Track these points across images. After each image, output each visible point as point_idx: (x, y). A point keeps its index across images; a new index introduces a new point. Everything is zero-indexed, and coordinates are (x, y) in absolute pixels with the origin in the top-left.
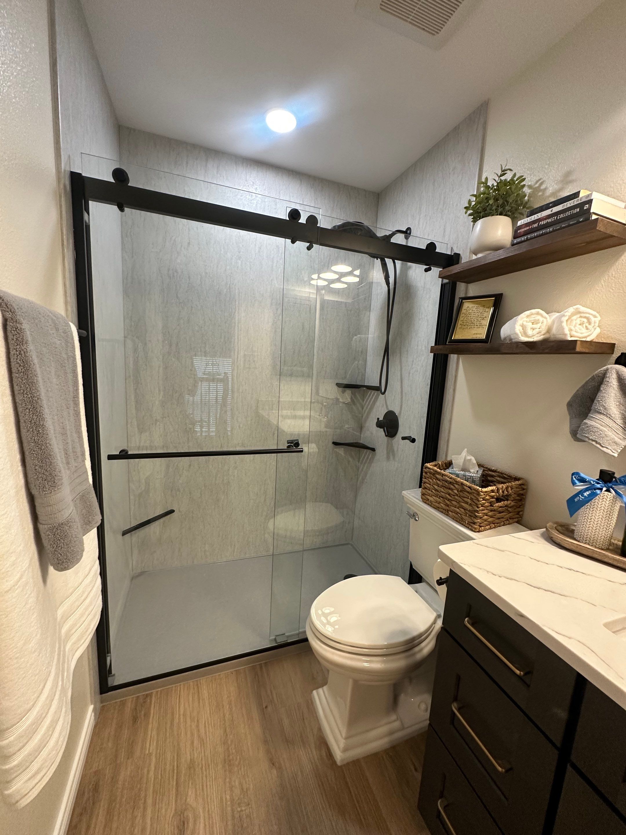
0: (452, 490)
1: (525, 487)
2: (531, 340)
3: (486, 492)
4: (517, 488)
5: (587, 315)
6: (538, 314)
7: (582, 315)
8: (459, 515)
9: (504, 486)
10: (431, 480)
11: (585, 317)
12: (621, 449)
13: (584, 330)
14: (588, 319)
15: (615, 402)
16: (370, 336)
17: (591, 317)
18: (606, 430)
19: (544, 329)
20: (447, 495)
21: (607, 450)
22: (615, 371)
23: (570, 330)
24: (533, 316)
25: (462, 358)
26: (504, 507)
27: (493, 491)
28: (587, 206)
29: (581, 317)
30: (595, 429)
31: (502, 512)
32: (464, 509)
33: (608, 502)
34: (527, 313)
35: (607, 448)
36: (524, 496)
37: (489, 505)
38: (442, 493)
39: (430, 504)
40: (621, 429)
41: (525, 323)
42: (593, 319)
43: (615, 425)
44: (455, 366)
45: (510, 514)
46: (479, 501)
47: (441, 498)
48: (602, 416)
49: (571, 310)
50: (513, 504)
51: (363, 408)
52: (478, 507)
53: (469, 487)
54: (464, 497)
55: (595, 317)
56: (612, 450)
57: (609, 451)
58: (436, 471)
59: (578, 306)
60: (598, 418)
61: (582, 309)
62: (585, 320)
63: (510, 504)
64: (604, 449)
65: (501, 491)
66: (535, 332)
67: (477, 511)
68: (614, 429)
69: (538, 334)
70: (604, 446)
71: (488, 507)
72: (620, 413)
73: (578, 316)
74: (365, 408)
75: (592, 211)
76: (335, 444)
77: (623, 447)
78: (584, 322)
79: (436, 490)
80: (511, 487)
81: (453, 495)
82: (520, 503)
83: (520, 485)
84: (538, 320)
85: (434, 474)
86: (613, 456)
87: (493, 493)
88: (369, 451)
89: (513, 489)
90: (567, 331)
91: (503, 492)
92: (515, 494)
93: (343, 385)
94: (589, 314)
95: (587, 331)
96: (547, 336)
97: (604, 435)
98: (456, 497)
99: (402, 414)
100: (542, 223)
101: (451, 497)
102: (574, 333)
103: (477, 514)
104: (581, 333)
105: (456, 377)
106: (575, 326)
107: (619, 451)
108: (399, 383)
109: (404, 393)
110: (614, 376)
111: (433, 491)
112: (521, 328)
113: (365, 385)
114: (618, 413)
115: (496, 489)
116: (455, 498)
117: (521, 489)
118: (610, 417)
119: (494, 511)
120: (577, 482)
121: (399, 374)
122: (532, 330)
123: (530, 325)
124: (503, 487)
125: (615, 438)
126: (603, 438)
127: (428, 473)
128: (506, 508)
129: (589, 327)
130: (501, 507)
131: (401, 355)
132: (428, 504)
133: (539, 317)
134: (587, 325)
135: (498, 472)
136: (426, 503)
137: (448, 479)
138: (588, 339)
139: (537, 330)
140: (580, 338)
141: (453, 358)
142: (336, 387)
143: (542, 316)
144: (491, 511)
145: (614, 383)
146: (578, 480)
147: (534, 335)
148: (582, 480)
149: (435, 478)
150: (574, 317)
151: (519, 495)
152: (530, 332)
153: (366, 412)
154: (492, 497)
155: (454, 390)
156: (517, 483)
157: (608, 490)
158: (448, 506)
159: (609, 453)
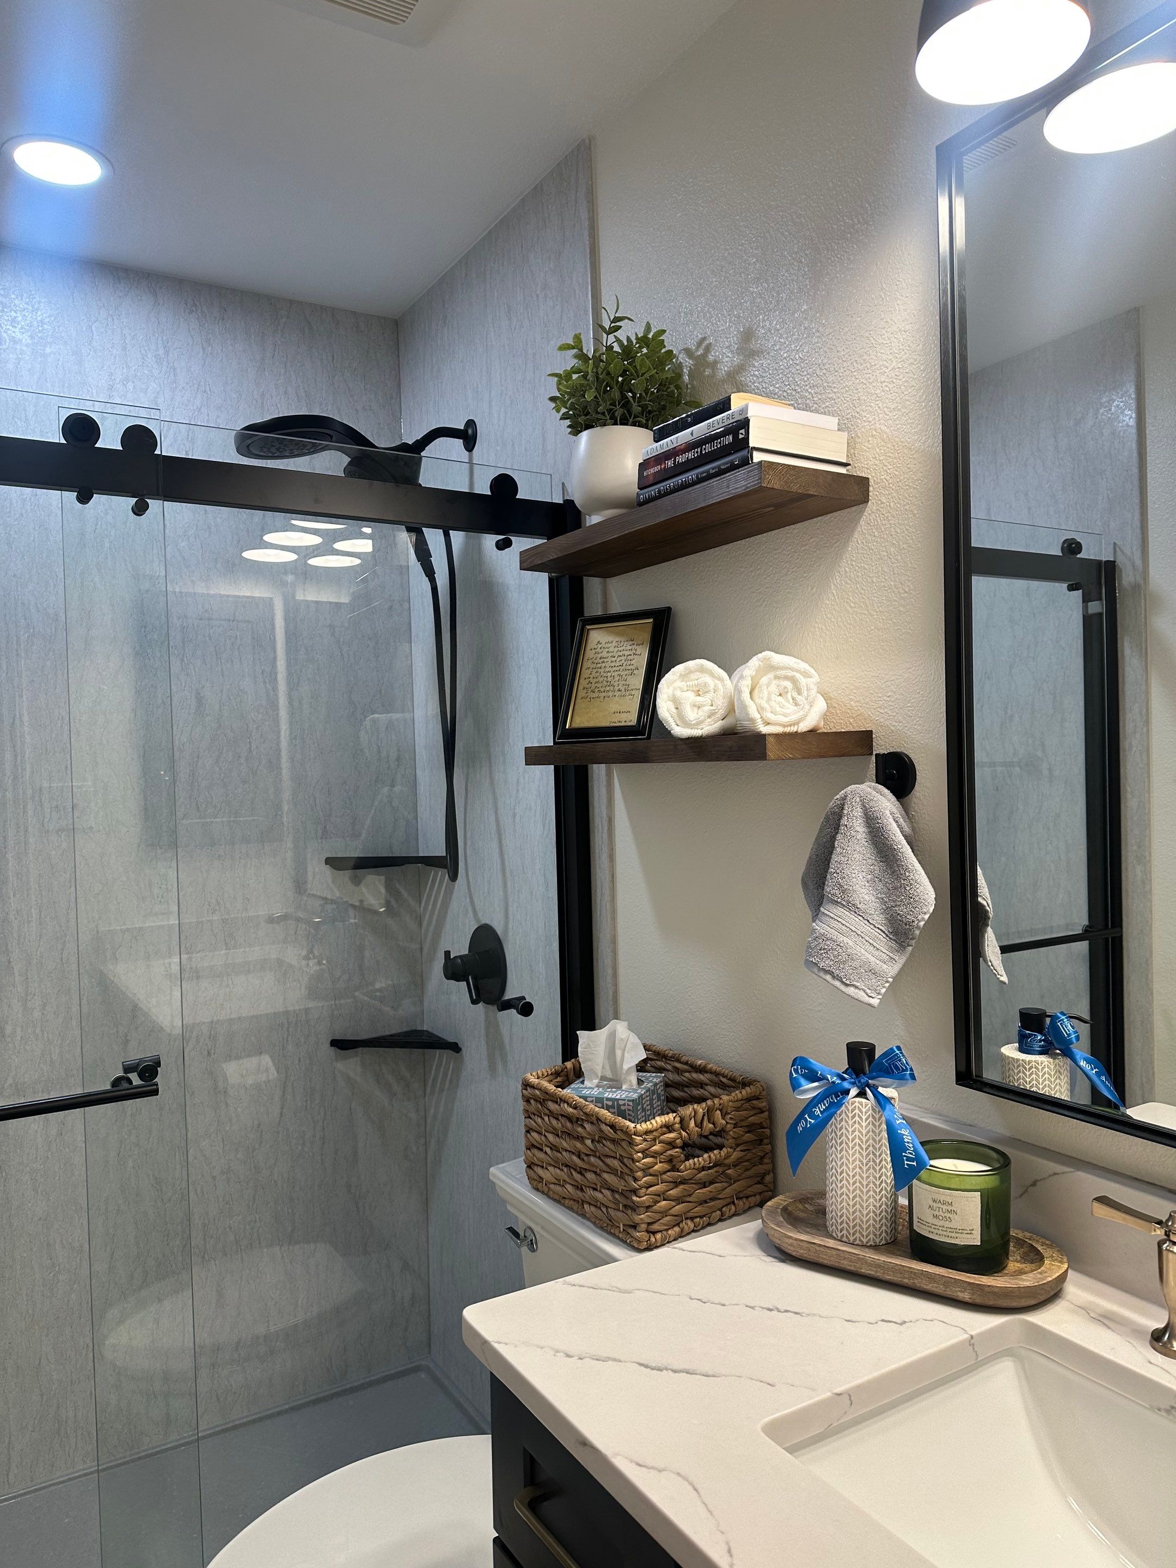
0: (580, 1139)
1: (763, 1104)
2: (697, 732)
3: (647, 1132)
4: (737, 1109)
5: (791, 674)
6: (702, 670)
7: (778, 673)
8: (604, 1209)
9: (700, 1109)
10: (539, 1120)
11: (786, 678)
12: (887, 985)
13: (790, 708)
14: (794, 681)
15: (864, 874)
16: (419, 714)
17: (798, 675)
18: (851, 943)
19: (721, 705)
20: (575, 1158)
21: (857, 991)
22: (858, 800)
23: (760, 709)
24: (693, 676)
25: (616, 768)
26: (710, 1168)
27: (668, 1127)
28: (742, 431)
29: (776, 677)
30: (828, 943)
31: (712, 1183)
32: (613, 1191)
33: (864, 1124)
34: (679, 668)
35: (856, 987)
36: (767, 1131)
37: (666, 1166)
38: (564, 1153)
39: (546, 1189)
40: (882, 937)
41: (678, 693)
42: (803, 681)
43: (868, 928)
44: (604, 791)
45: (735, 1186)
46: (633, 1160)
47: (565, 1169)
48: (840, 911)
49: (755, 662)
50: (736, 1155)
51: (420, 925)
52: (635, 1180)
53: (612, 1126)
54: (607, 1156)
55: (806, 675)
56: (869, 991)
57: (862, 993)
58: (546, 1092)
59: (767, 654)
60: (832, 915)
61: (777, 658)
62: (788, 684)
63: (727, 1156)
64: (851, 991)
65: (692, 1124)
66: (702, 714)
67: (635, 1192)
68: (867, 938)
69: (709, 717)
70: (848, 982)
71: (665, 1173)
72: (877, 898)
73: (771, 675)
74: (425, 923)
75: (751, 445)
76: (340, 1044)
77: (891, 980)
78: (785, 688)
79: (554, 1148)
80: (721, 1110)
81: (587, 1155)
82: (758, 1151)
83: (748, 1100)
84: (705, 685)
85: (542, 1102)
86: (870, 1005)
87: (670, 1132)
88: (447, 1053)
89: (727, 1113)
90: (753, 712)
91: (700, 1125)
92: (735, 1126)
93: (352, 863)
94: (792, 669)
95: (796, 708)
96: (729, 722)
97: (844, 957)
98: (592, 1159)
99: (510, 933)
100: (681, 459)
101: (583, 1160)
102: (769, 716)
103: (635, 1198)
104: (785, 715)
105: (610, 820)
106: (769, 699)
107: (883, 990)
108: (495, 845)
109: (508, 871)
110: (858, 812)
111: (548, 1150)
112: (671, 706)
113: (421, 854)
114: (873, 899)
115: (678, 1119)
116: (589, 1163)
117: (752, 1113)
118: (853, 908)
119: (683, 1182)
120: (802, 1081)
121: (493, 818)
122: (696, 709)
123: (691, 696)
124: (695, 1112)
125: (872, 959)
126: (844, 963)
127: (532, 1101)
128: (720, 1169)
129: (799, 698)
130: (703, 1169)
131: (490, 763)
132: (543, 1192)
133: (707, 679)
134: (795, 695)
135: (710, 1072)
136: (537, 1189)
137: (571, 1110)
138: (803, 727)
139: (707, 708)
140: (784, 726)
141: (598, 772)
142: (327, 870)
143: (712, 674)
144: (676, 1184)
145: (858, 829)
146: (805, 1076)
147: (702, 722)
148: (813, 1076)
149: (547, 1112)
150: (764, 680)
151: (751, 1128)
152: (691, 715)
153: (430, 934)
154: (671, 1144)
155: (612, 857)
156: (738, 1094)
157: (862, 1094)
158: (582, 1190)
159: (862, 999)
